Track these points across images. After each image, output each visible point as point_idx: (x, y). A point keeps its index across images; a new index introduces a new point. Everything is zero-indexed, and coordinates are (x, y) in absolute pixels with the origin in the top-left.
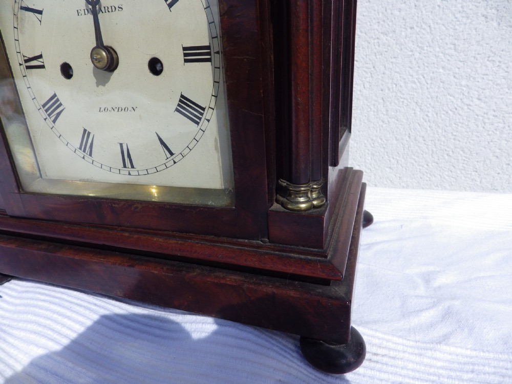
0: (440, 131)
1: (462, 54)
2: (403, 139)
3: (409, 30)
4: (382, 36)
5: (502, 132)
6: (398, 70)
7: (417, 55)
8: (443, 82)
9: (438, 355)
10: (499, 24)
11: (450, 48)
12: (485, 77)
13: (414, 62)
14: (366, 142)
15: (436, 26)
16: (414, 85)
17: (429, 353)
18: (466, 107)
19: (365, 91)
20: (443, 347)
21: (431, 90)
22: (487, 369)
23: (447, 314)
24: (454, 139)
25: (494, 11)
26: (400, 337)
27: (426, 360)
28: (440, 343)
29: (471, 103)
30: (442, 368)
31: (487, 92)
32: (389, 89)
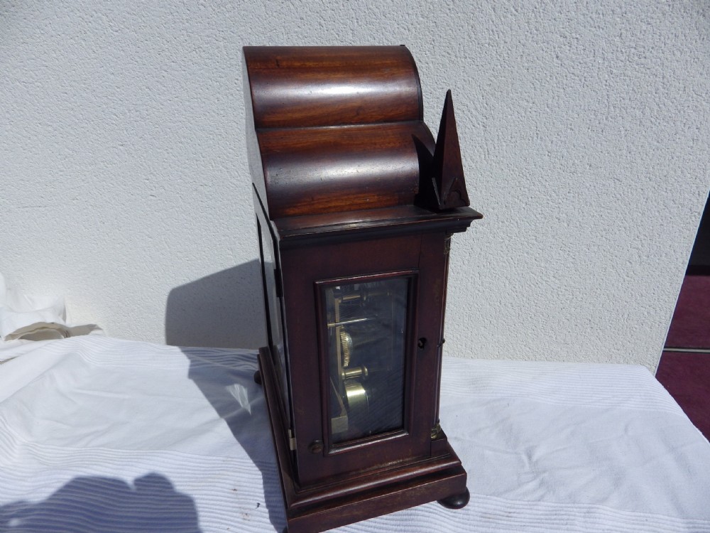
0: (525, 299)
1: (541, 244)
2: (495, 305)
3: (501, 223)
4: (479, 226)
5: (571, 302)
6: (491, 252)
7: (507, 242)
8: (527, 263)
9: (540, 508)
10: (568, 225)
11: (533, 239)
12: (558, 261)
13: (505, 247)
14: (464, 306)
15: (522, 222)
16: (504, 264)
17: (535, 507)
18: (544, 282)
19: (464, 266)
20: (541, 503)
21: (517, 269)
22: (562, 513)
23: (542, 483)
24: (536, 306)
25: (564, 215)
26: (519, 500)
27: (535, 512)
28: (539, 500)
29: (548, 280)
30: (542, 515)
31: (560, 272)
32: (484, 266)
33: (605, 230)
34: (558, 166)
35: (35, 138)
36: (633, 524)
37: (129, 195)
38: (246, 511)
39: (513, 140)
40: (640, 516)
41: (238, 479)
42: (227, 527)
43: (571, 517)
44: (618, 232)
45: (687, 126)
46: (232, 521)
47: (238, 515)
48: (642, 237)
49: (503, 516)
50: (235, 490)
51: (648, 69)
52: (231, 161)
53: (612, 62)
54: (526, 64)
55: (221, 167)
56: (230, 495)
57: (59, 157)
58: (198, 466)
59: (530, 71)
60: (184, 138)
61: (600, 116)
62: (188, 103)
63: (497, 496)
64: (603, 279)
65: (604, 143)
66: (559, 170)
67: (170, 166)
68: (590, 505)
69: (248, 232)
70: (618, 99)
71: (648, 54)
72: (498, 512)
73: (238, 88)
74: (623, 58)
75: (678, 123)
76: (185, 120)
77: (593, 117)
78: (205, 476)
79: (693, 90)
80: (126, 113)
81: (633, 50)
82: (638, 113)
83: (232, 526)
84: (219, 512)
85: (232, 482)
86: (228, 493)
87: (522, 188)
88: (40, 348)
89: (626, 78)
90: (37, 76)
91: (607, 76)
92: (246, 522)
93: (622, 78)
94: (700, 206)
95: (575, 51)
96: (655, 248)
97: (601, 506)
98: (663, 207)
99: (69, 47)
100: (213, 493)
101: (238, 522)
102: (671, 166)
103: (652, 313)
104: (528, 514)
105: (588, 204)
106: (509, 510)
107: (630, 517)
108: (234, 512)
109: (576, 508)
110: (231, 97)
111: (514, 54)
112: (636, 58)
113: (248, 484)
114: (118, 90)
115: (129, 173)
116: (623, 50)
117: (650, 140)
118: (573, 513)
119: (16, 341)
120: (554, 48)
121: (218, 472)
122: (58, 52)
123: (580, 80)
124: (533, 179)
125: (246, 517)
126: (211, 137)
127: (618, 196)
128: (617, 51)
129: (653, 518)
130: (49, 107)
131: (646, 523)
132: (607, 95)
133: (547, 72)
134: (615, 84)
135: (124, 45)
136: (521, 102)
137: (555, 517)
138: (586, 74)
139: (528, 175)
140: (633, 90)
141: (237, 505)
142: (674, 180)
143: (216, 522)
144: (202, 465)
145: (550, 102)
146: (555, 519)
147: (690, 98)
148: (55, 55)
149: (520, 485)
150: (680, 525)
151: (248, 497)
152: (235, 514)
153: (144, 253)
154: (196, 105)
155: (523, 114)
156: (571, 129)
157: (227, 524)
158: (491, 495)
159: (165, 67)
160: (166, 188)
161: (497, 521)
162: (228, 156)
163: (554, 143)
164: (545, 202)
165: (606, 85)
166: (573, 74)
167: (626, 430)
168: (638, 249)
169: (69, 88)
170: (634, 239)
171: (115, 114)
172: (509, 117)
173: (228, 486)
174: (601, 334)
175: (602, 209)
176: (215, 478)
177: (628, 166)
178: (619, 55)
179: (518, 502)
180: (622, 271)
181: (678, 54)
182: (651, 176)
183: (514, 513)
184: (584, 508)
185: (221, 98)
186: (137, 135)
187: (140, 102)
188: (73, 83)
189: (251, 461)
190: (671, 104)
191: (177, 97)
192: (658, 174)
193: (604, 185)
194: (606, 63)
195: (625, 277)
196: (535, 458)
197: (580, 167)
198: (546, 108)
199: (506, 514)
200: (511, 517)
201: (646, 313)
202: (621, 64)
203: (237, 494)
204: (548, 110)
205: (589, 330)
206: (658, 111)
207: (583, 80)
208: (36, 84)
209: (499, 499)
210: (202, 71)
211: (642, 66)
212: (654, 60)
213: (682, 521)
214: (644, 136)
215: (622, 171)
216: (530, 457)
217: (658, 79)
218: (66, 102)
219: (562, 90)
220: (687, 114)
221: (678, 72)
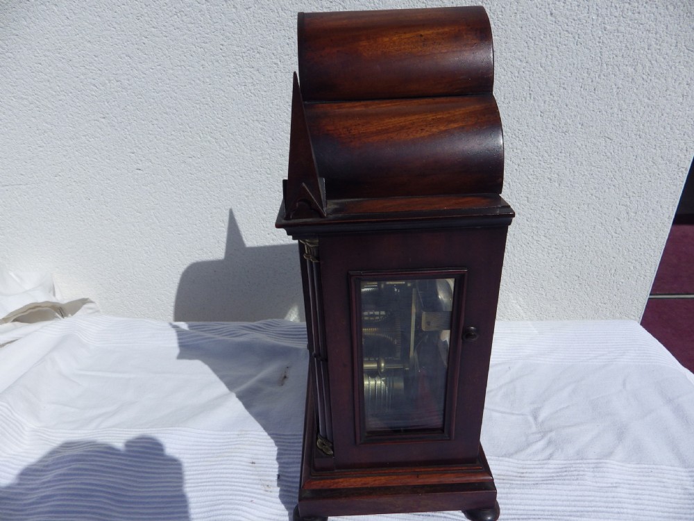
0: (516, 259)
1: (533, 204)
5: (561, 260)
8: (519, 224)
9: (550, 466)
10: (560, 185)
11: (524, 200)
12: (549, 221)
15: (514, 184)
17: (546, 466)
18: (535, 242)
20: (551, 461)
22: (572, 469)
23: (549, 443)
24: (527, 265)
25: (556, 175)
26: (531, 460)
27: (546, 470)
28: (549, 459)
29: (539, 239)
30: (553, 473)
31: (551, 232)
33: (595, 188)
34: (551, 126)
35: (10, 112)
36: (639, 476)
37: (115, 169)
38: (267, 483)
39: (507, 101)
40: (645, 468)
41: (255, 452)
42: (250, 499)
43: (581, 473)
44: (607, 191)
45: (678, 82)
46: (254, 493)
47: (259, 486)
48: (631, 194)
49: (516, 476)
50: (253, 463)
51: (642, 24)
52: (220, 132)
53: (606, 18)
54: (520, 22)
55: (209, 138)
56: (248, 468)
57: (37, 132)
58: (214, 442)
59: (524, 29)
60: (170, 108)
61: (592, 75)
62: (171, 71)
63: (509, 457)
64: (592, 237)
65: (596, 101)
66: (552, 131)
67: (156, 137)
68: (598, 461)
69: (240, 203)
70: (611, 57)
71: (642, 9)
72: (510, 473)
73: (224, 54)
74: (617, 14)
75: (669, 79)
76: (169, 89)
77: (586, 75)
78: (221, 451)
79: (685, 46)
80: (106, 84)
81: (627, 5)
82: (630, 70)
83: (255, 498)
84: (240, 484)
85: (249, 455)
86: (247, 466)
87: (515, 150)
88: (36, 331)
89: (620, 34)
90: (7, 45)
91: (600, 32)
92: (269, 493)
93: (615, 34)
94: (687, 162)
95: (569, 7)
96: (643, 205)
97: (608, 461)
98: (651, 163)
99: (40, 13)
100: (231, 466)
101: (261, 494)
102: (661, 122)
103: (638, 267)
104: (541, 473)
105: (579, 163)
106: (521, 471)
107: (635, 470)
108: (256, 484)
109: (585, 464)
110: (216, 64)
111: (508, 11)
112: (630, 13)
113: (265, 457)
114: (96, 59)
115: (113, 147)
116: (617, 6)
117: (641, 97)
118: (582, 469)
119: (9, 325)
120: (549, 5)
121: (233, 447)
122: (28, 19)
123: (574, 38)
124: (526, 140)
125: (267, 489)
126: (198, 106)
127: (609, 154)
128: (611, 6)
129: (657, 469)
130: (23, 79)
131: (651, 474)
132: (601, 52)
133: (541, 31)
134: (609, 40)
135: (99, 10)
136: (514, 61)
137: (565, 473)
138: (579, 31)
139: (520, 137)
140: (626, 46)
141: (257, 477)
142: (663, 137)
143: (239, 495)
144: (217, 441)
145: (543, 61)
146: (566, 476)
147: (682, 54)
148: (25, 23)
149: (529, 445)
150: (683, 474)
151: (267, 469)
152: (256, 486)
153: (133, 229)
154: (180, 72)
155: (517, 74)
156: (564, 88)
157: (250, 497)
158: (502, 456)
159: (146, 34)
160: (153, 161)
161: (511, 482)
162: (216, 127)
163: (547, 103)
164: (537, 162)
165: (599, 42)
166: (567, 31)
167: (624, 385)
168: (626, 206)
169: (43, 58)
170: (623, 197)
171: (94, 85)
172: (503, 77)
173: (246, 459)
174: (589, 289)
175: (593, 168)
176: (232, 452)
177: (619, 124)
178: (613, 10)
179: (529, 462)
180: (610, 228)
181: (671, 8)
182: (641, 133)
183: (526, 473)
184: (592, 463)
185: (207, 65)
186: (119, 107)
187: (120, 72)
188: (47, 53)
189: (266, 434)
190: (663, 60)
191: (160, 65)
192: (648, 131)
193: (595, 144)
194: (600, 19)
195: (613, 234)
196: (540, 419)
197: (572, 126)
198: (540, 68)
199: (519, 475)
200: (524, 477)
201: (632, 268)
202: (615, 20)
203: (255, 467)
204: (542, 69)
205: (577, 287)
206: (650, 67)
207: (577, 38)
208: (7, 54)
209: (511, 460)
210: (185, 37)
211: (636, 21)
212: (647, 15)
213: (684, 470)
214: (635, 93)
215: (613, 129)
216: (535, 418)
217: (650, 35)
218: (41, 74)
219: (555, 49)
220: (678, 70)
221: (670, 27)
